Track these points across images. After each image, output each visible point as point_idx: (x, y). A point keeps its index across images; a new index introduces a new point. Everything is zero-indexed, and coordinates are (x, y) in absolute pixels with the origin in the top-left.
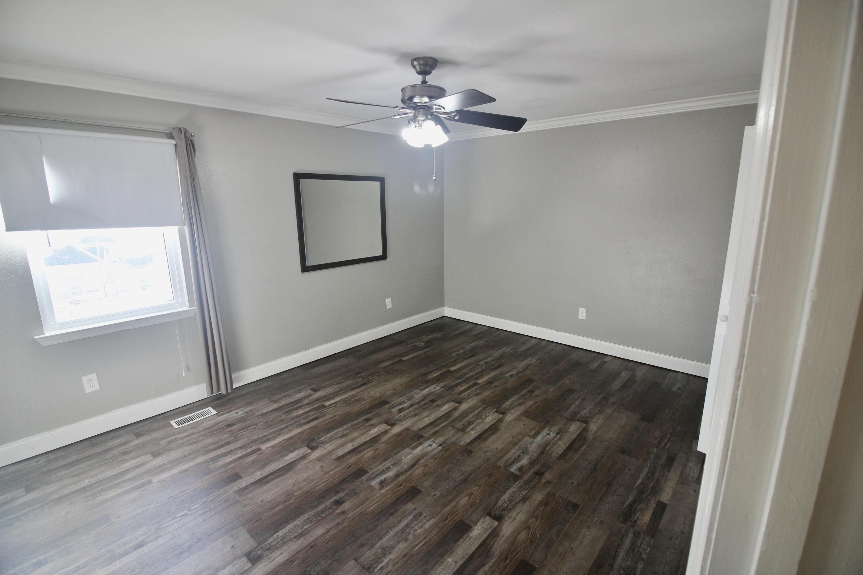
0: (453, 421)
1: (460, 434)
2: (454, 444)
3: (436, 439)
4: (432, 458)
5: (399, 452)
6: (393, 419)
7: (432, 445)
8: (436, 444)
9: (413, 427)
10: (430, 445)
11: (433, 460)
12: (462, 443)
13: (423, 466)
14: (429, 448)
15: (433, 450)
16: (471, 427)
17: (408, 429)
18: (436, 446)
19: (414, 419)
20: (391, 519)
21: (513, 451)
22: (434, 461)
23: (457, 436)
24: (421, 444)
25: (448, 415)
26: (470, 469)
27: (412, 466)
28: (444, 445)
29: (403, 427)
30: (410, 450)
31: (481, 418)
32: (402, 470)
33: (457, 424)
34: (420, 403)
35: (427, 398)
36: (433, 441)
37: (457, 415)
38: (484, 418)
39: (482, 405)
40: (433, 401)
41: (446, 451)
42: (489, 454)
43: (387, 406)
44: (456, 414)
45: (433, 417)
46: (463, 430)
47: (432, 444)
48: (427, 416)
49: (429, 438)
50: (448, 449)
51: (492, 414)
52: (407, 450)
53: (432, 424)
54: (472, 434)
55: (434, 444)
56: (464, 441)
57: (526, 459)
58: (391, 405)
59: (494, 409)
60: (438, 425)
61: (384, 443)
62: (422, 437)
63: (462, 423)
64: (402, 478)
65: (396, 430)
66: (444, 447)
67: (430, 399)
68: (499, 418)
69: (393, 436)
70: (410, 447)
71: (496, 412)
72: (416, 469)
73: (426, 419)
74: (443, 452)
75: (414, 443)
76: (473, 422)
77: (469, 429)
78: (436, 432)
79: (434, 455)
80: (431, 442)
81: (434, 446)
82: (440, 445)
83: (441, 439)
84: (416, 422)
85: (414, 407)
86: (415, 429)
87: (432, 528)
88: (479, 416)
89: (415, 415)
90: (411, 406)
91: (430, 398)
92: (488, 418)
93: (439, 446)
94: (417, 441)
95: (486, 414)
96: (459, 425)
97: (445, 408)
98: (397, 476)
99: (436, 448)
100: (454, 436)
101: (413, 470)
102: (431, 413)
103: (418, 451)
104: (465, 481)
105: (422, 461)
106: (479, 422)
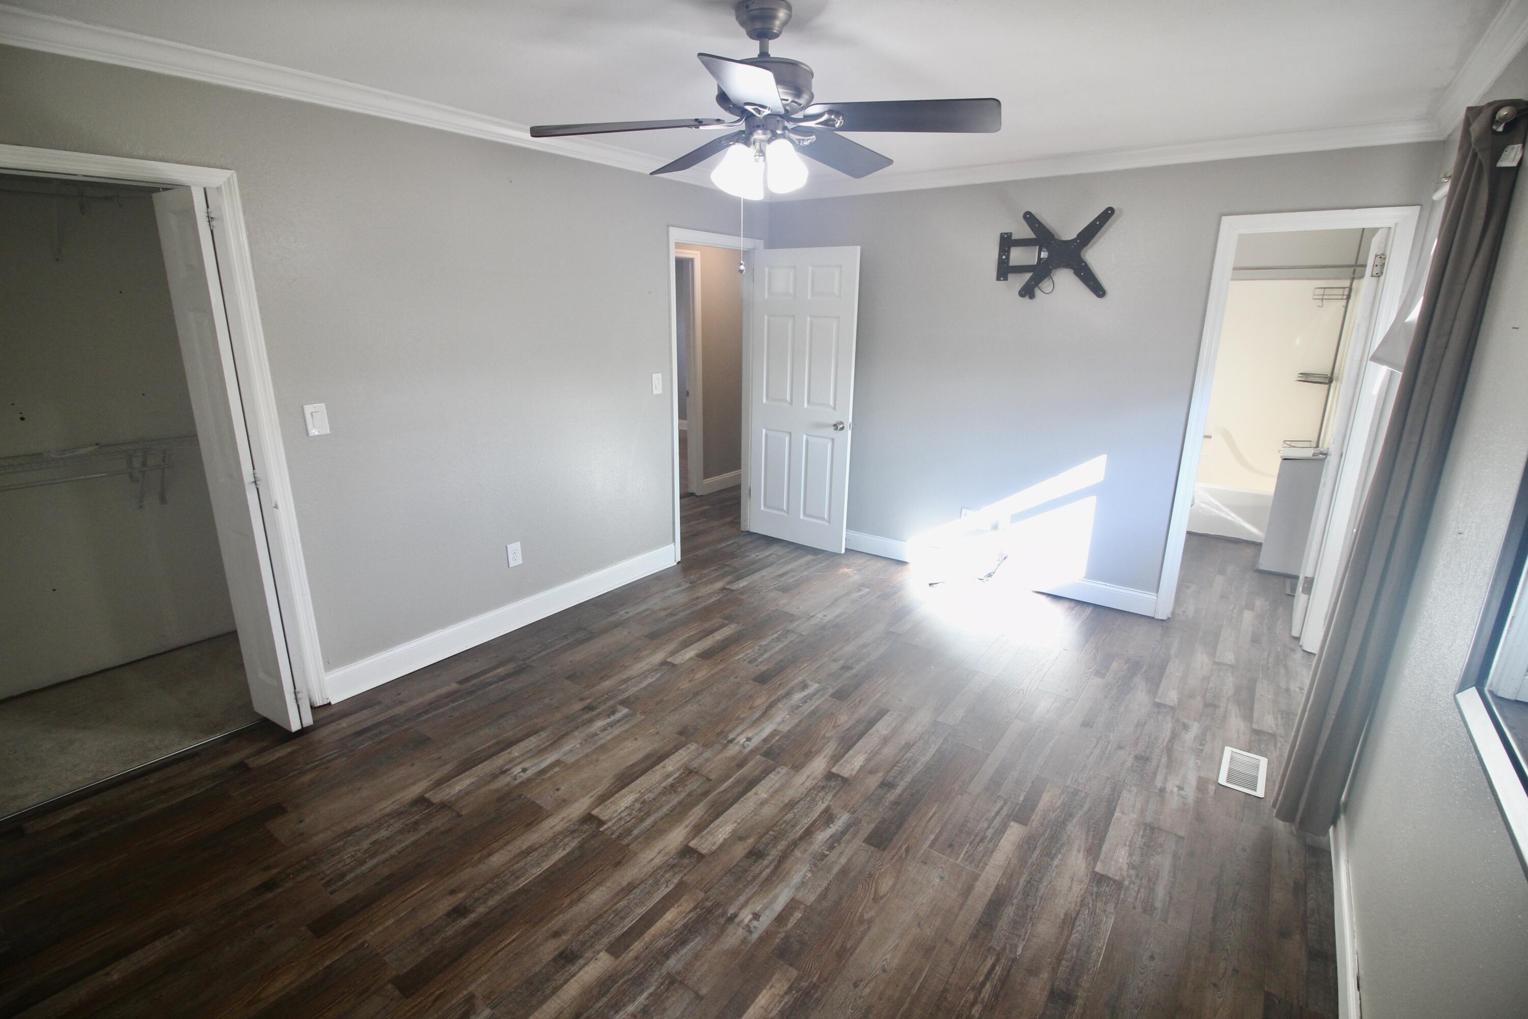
0: (705, 794)
1: (695, 764)
2: (707, 745)
3: (740, 752)
4: (743, 720)
5: (798, 725)
6: (835, 791)
7: (745, 739)
8: (738, 742)
9: (787, 773)
10: (749, 739)
11: (742, 716)
12: (693, 747)
13: (755, 707)
14: (750, 735)
15: (743, 732)
16: (670, 780)
17: (797, 768)
18: (739, 738)
19: (790, 794)
20: (780, 657)
21: (609, 737)
22: (739, 715)
23: (701, 760)
24: (765, 740)
25: (718, 810)
26: (689, 708)
27: (771, 706)
28: (725, 742)
29: (807, 771)
30: (780, 728)
31: (644, 802)
32: (785, 701)
33: (698, 787)
34: (789, 846)
35: (772, 867)
36: (745, 748)
37: (695, 810)
38: (636, 804)
39: (628, 845)
40: (755, 854)
41: (722, 732)
42: (651, 731)
43: (867, 829)
44: (697, 813)
45: (749, 803)
46: (689, 772)
47: (745, 741)
48: (763, 803)
49: (753, 752)
50: (719, 734)
51: (615, 815)
52: (785, 728)
53: (752, 783)
54: (672, 765)
55: (742, 742)
56: (689, 751)
57: (596, 727)
58: (858, 832)
59: (603, 832)
60: (738, 782)
61: (830, 739)
62: (767, 754)
63: (688, 789)
64: (781, 692)
65: (818, 766)
66: (726, 737)
67: (765, 862)
68: (603, 805)
69: (818, 752)
70: (782, 734)
71: (601, 823)
72: (764, 702)
73: (764, 795)
74: (726, 730)
75: (777, 741)
76: (663, 793)
77: (677, 775)
78: (740, 766)
79: (740, 724)
80: (748, 745)
81: (742, 739)
82: (731, 741)
83: (733, 750)
84: (783, 787)
85: (799, 830)
86: (783, 770)
87: (737, 654)
88: (645, 807)
89: (792, 805)
90: (808, 833)
91: (764, 867)
92: (626, 805)
93: (734, 739)
94: (772, 746)
95: (630, 814)
96: (694, 785)
97: (723, 830)
98: (788, 694)
99: (738, 735)
100: (707, 760)
101: (769, 701)
102: (755, 812)
103: (768, 729)
104: (696, 694)
105: (757, 715)
106: (650, 791)
